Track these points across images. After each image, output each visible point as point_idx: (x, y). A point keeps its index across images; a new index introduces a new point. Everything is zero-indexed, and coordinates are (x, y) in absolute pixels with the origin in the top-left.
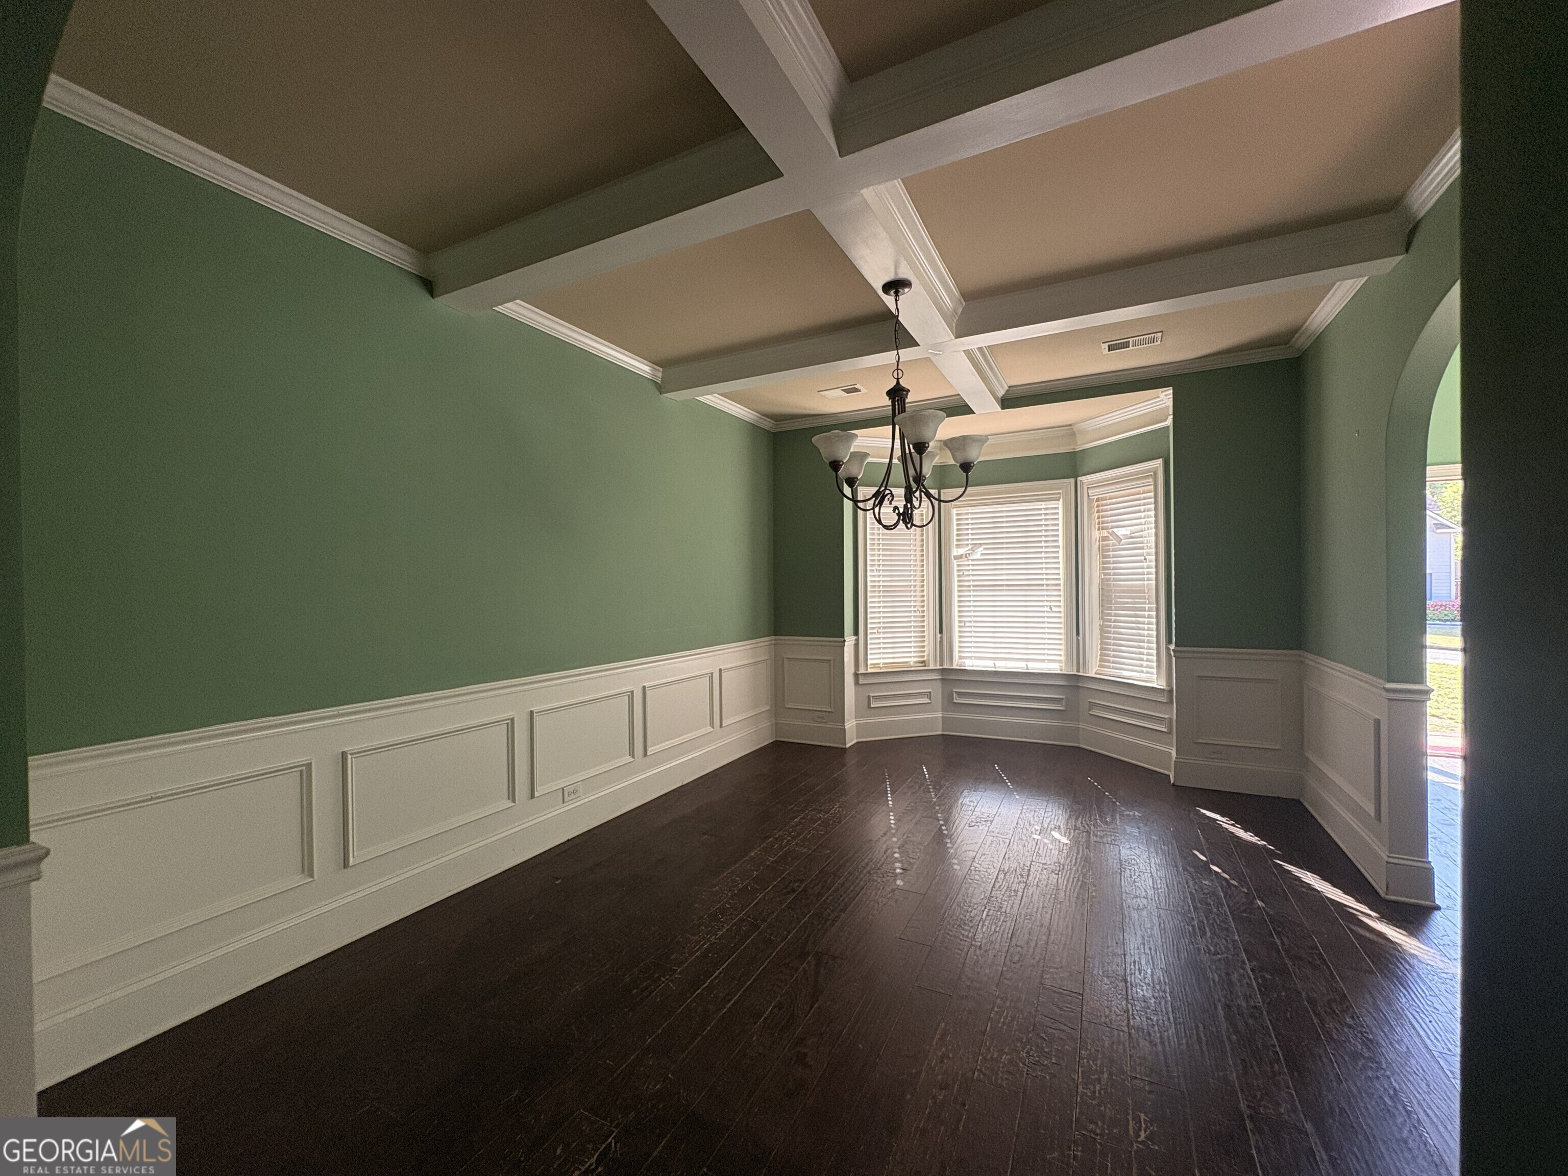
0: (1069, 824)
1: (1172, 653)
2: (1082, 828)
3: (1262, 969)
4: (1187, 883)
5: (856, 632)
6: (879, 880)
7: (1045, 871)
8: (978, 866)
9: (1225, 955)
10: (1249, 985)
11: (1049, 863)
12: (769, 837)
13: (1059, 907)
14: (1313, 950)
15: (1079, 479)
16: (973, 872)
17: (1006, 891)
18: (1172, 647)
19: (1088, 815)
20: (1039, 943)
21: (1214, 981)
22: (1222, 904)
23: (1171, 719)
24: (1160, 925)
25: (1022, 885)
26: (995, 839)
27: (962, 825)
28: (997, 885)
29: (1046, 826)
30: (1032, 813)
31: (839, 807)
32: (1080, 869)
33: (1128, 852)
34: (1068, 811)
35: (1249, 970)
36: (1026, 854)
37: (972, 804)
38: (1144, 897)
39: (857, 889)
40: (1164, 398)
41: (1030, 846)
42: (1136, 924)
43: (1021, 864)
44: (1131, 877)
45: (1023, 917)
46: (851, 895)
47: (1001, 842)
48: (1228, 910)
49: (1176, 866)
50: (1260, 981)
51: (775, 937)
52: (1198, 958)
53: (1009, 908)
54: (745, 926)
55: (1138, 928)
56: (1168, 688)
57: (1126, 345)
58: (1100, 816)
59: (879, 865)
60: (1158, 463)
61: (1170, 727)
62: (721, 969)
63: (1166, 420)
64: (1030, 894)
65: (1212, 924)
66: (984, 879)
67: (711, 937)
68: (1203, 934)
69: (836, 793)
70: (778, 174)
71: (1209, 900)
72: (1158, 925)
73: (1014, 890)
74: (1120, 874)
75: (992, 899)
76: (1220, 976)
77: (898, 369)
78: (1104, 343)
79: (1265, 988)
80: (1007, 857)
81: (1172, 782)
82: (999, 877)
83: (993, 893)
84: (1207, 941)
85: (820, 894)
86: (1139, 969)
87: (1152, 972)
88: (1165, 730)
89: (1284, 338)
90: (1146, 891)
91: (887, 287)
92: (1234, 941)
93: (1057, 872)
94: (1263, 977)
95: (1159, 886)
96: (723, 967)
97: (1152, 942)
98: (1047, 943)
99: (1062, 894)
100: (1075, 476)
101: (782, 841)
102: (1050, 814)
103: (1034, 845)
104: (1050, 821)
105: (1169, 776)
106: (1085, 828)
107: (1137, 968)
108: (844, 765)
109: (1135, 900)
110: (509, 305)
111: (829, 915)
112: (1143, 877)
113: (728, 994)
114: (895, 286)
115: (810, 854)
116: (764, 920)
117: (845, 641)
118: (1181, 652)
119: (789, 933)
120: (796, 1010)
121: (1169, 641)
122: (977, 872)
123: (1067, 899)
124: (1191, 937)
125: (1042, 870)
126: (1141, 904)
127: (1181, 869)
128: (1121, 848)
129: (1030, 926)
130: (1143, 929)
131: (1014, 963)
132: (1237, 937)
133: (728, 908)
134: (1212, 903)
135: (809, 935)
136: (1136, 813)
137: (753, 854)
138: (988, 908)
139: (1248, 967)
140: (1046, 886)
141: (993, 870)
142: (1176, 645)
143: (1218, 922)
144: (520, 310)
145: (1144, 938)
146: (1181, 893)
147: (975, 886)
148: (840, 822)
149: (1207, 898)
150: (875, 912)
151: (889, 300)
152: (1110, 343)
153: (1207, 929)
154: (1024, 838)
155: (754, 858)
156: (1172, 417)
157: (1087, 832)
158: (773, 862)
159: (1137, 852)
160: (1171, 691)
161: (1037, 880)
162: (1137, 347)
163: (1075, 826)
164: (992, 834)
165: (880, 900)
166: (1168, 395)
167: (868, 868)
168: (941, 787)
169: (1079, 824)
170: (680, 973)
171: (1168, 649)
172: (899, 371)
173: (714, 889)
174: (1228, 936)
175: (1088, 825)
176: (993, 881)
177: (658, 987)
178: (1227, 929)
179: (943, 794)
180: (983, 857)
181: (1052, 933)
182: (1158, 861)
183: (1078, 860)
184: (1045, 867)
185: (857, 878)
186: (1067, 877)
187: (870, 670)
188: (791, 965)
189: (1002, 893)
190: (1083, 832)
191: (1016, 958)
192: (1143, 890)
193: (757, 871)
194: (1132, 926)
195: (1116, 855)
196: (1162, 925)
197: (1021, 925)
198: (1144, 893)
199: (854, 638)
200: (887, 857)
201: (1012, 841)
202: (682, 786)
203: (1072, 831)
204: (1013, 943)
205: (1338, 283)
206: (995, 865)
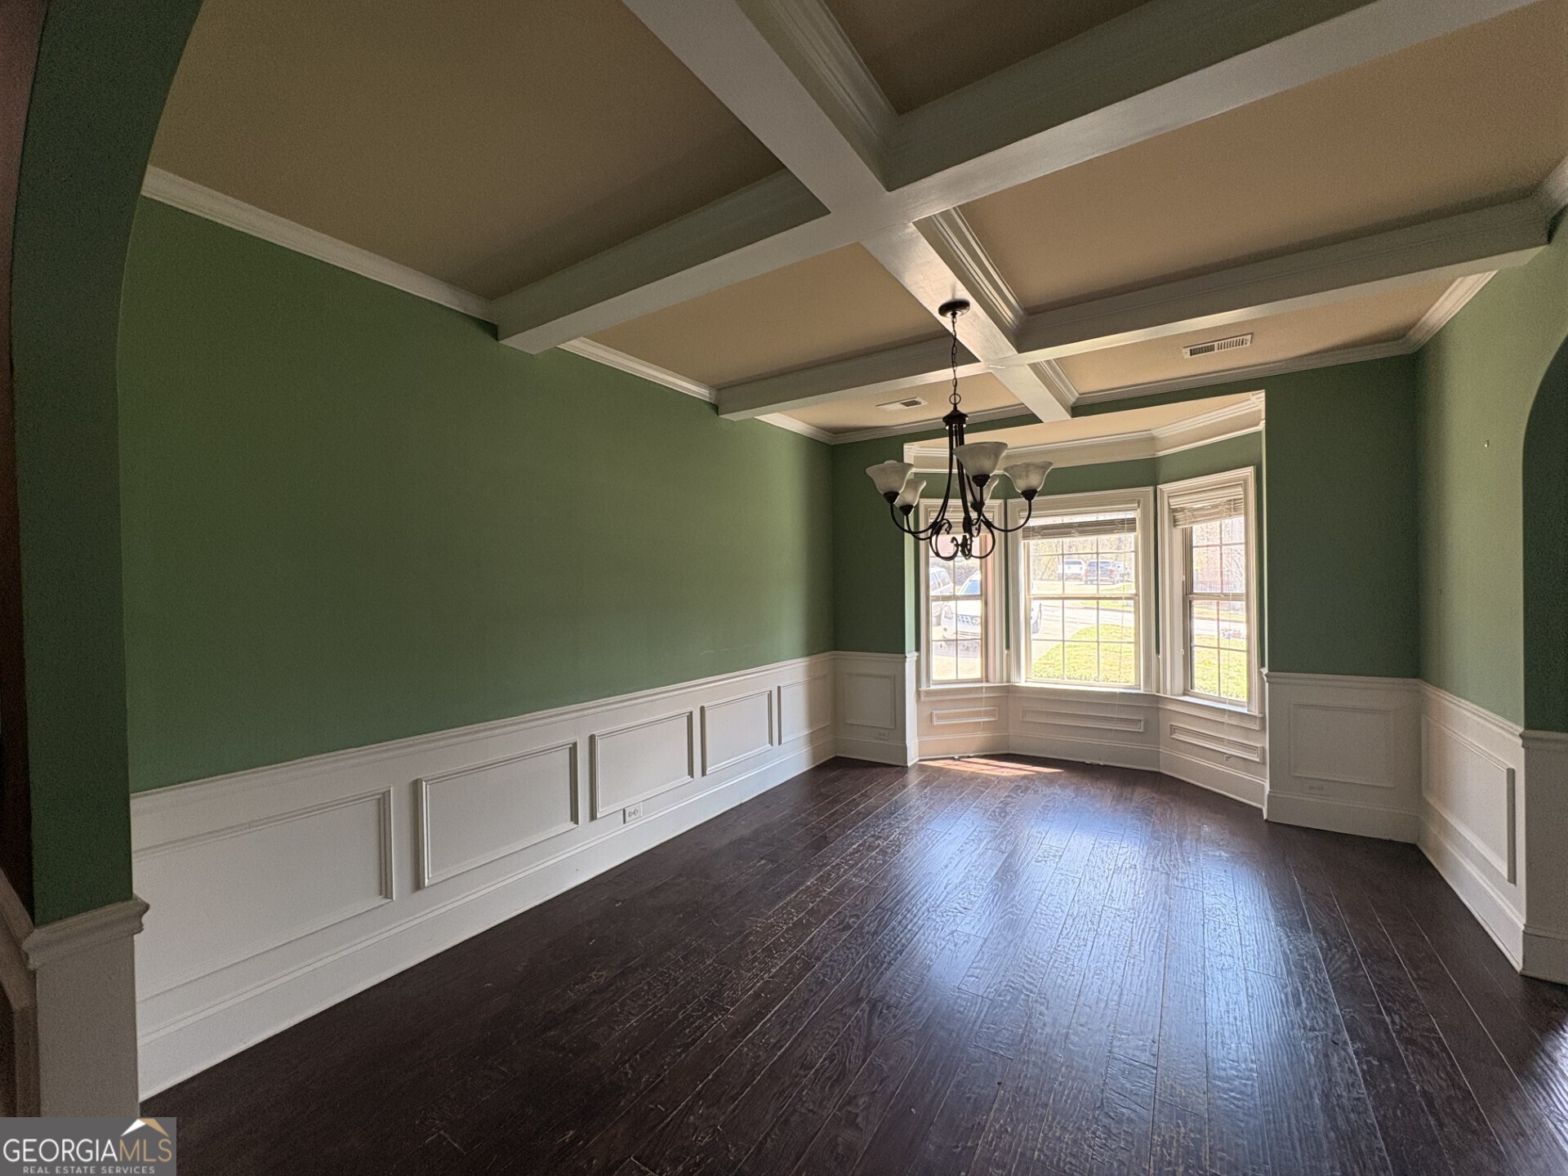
0: (1147, 864)
1: (1265, 679)
2: (1161, 869)
3: (1368, 1052)
4: (1280, 940)
5: (918, 649)
6: (938, 920)
7: (1118, 918)
8: (1045, 908)
9: (1323, 1033)
10: (1352, 1071)
11: (1122, 908)
12: (826, 865)
13: (1132, 961)
14: (1431, 1033)
15: (1159, 486)
16: (1039, 915)
17: (1074, 939)
18: (1265, 671)
19: (1168, 854)
20: (1110, 1003)
21: (1309, 1064)
22: (1321, 970)
23: (1263, 749)
24: (1247, 989)
25: (1093, 934)
26: (1063, 877)
27: (1029, 859)
28: (1065, 932)
29: (1120, 865)
30: (1105, 849)
31: (900, 834)
32: (1157, 917)
33: (1213, 900)
34: (1146, 847)
35: (1352, 1053)
36: (1098, 897)
37: (1039, 835)
38: (1230, 956)
39: (915, 929)
40: (1255, 402)
41: (1102, 886)
42: (1220, 987)
43: (1092, 909)
44: (1215, 931)
45: (1092, 971)
46: (908, 936)
47: (1070, 882)
48: (1327, 977)
49: (1268, 920)
50: (1365, 1067)
51: (829, 979)
52: (1291, 1033)
53: (1076, 960)
54: (799, 964)
55: (1222, 992)
56: (1261, 715)
57: (1211, 349)
58: (1182, 855)
59: (938, 902)
60: (1249, 471)
61: (1264, 759)
62: (773, 1012)
63: (1257, 425)
64: (1101, 944)
65: (1309, 993)
66: (1051, 924)
67: (764, 974)
68: (1299, 1004)
69: (896, 817)
70: (825, 212)
71: (1305, 963)
72: (1245, 990)
73: (1083, 939)
74: (1203, 925)
75: (1059, 949)
76: (1316, 1057)
77: (955, 394)
78: (1185, 347)
79: (1370, 1077)
80: (1076, 899)
81: (1265, 817)
82: (1067, 922)
83: (1060, 940)
84: (1302, 1014)
85: (875, 933)
86: (1222, 1042)
87: (1237, 1047)
88: (1258, 760)
89: (1399, 334)
90: (1232, 948)
91: (944, 310)
92: (1335, 1016)
93: (1131, 920)
94: (1368, 1062)
95: (1247, 943)
96: (776, 1009)
97: (1237, 1010)
98: (1119, 1004)
99: (1136, 947)
100: (1155, 484)
101: (839, 869)
102: (1125, 850)
103: (1107, 887)
104: (1125, 859)
105: (1261, 810)
106: (1164, 869)
107: (1220, 1041)
108: (905, 786)
109: (1219, 958)
110: (571, 342)
111: (885, 957)
112: (1228, 931)
113: (780, 1040)
114: (953, 307)
115: (867, 887)
116: (818, 959)
117: (906, 657)
118: (1275, 677)
119: (843, 976)
120: (847, 1063)
121: (1262, 665)
122: (1043, 916)
123: (1142, 952)
124: (1283, 1007)
125: (1115, 917)
126: (1226, 964)
127: (1273, 924)
128: (1205, 895)
129: (1099, 983)
130: (1227, 993)
131: (1081, 1025)
132: (1338, 1012)
133: (782, 943)
134: (1308, 967)
135: (864, 979)
136: (1223, 854)
137: (809, 883)
138: (1054, 958)
139: (1351, 1050)
140: (1119, 936)
141: (1061, 914)
142: (1270, 670)
143: (1316, 990)
144: (583, 346)
145: (1228, 1005)
146: (1272, 953)
147: (1041, 931)
148: (899, 851)
149: (1303, 961)
150: (934, 956)
151: (946, 321)
152: (1192, 348)
153: (1303, 999)
154: (1096, 878)
155: (810, 888)
156: (1264, 422)
157: (1167, 873)
158: (830, 893)
159: (1224, 901)
160: (1263, 719)
161: (1109, 928)
162: (1223, 350)
163: (1153, 866)
164: (1061, 871)
165: (938, 943)
166: (1260, 398)
167: (928, 905)
168: (1007, 814)
169: (1157, 865)
170: (732, 1013)
171: (1260, 673)
172: (957, 396)
173: (769, 921)
174: (1327, 1009)
175: (1167, 865)
176: (1061, 927)
177: (710, 1027)
178: (1326, 1000)
179: (1009, 823)
180: (1050, 898)
181: (1125, 992)
182: (1247, 913)
183: (1156, 907)
184: (1119, 913)
185: (915, 916)
186: (1142, 926)
187: (933, 687)
188: (844, 1012)
189: (1070, 942)
190: (1162, 873)
191: (1083, 1020)
192: (1229, 947)
193: (812, 903)
194: (1215, 990)
195: (1198, 903)
196: (1250, 991)
197: (1089, 982)
198: (1230, 951)
199: (916, 654)
200: (948, 893)
201: (1082, 880)
202: (741, 805)
203: (1150, 872)
204: (1080, 1003)
205: (1459, 280)
206: (1063, 908)
